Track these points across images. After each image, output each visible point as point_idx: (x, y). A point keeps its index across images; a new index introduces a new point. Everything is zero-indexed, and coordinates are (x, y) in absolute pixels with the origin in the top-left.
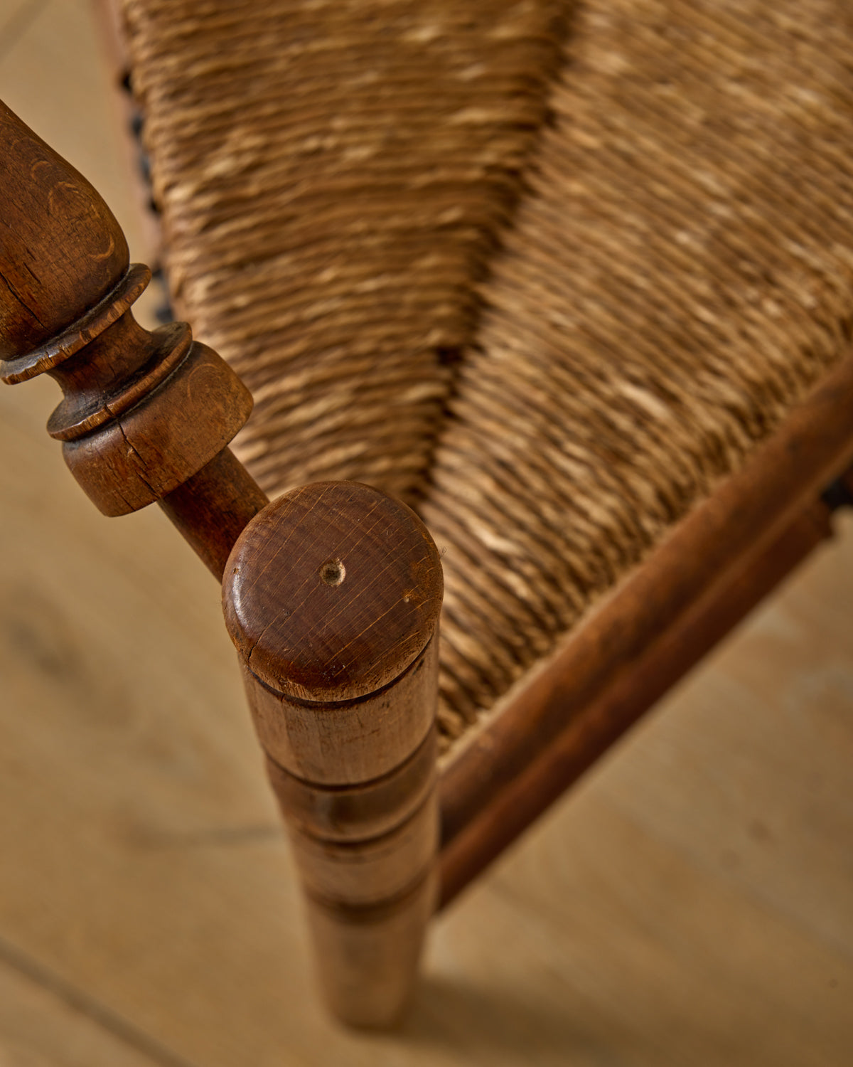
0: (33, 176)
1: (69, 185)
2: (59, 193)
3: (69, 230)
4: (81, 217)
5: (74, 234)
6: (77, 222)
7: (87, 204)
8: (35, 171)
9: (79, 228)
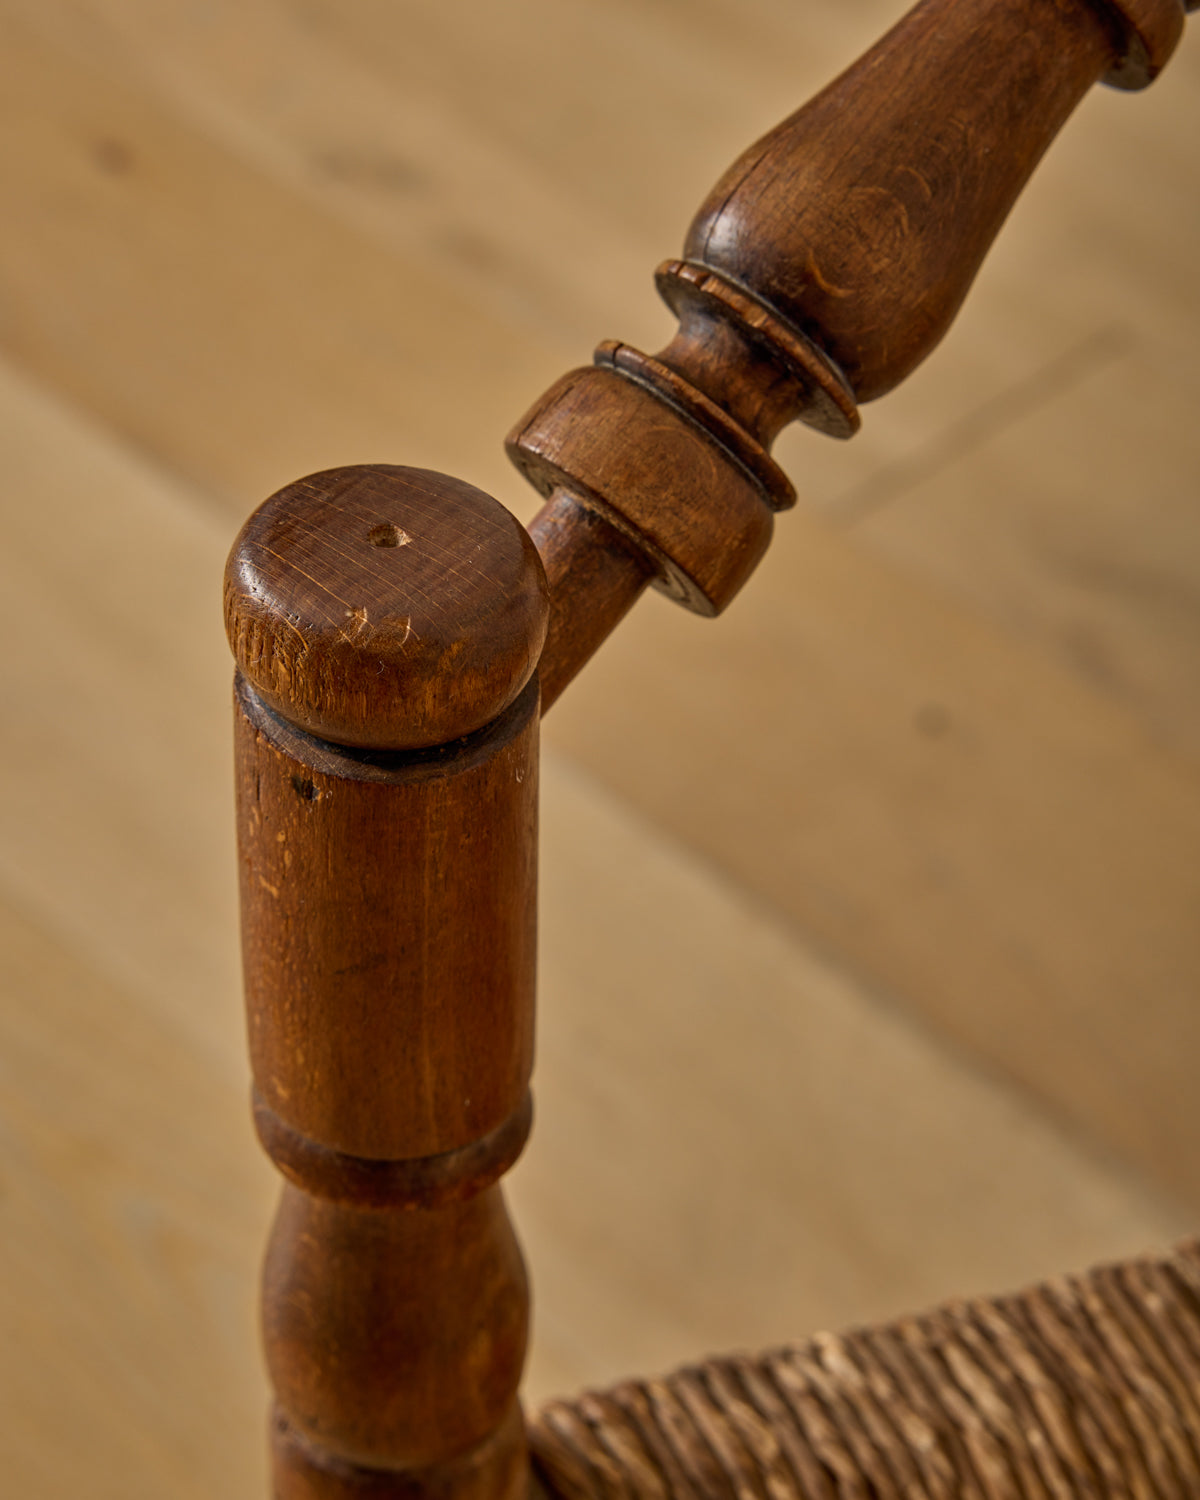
0: (900, 168)
1: (904, 221)
2: (886, 204)
3: (836, 216)
4: (863, 237)
5: (834, 225)
6: (851, 229)
7: (886, 250)
8: (908, 172)
9: (843, 232)
